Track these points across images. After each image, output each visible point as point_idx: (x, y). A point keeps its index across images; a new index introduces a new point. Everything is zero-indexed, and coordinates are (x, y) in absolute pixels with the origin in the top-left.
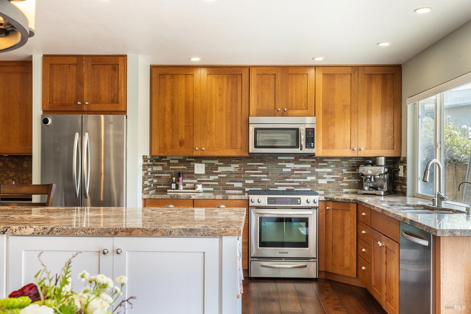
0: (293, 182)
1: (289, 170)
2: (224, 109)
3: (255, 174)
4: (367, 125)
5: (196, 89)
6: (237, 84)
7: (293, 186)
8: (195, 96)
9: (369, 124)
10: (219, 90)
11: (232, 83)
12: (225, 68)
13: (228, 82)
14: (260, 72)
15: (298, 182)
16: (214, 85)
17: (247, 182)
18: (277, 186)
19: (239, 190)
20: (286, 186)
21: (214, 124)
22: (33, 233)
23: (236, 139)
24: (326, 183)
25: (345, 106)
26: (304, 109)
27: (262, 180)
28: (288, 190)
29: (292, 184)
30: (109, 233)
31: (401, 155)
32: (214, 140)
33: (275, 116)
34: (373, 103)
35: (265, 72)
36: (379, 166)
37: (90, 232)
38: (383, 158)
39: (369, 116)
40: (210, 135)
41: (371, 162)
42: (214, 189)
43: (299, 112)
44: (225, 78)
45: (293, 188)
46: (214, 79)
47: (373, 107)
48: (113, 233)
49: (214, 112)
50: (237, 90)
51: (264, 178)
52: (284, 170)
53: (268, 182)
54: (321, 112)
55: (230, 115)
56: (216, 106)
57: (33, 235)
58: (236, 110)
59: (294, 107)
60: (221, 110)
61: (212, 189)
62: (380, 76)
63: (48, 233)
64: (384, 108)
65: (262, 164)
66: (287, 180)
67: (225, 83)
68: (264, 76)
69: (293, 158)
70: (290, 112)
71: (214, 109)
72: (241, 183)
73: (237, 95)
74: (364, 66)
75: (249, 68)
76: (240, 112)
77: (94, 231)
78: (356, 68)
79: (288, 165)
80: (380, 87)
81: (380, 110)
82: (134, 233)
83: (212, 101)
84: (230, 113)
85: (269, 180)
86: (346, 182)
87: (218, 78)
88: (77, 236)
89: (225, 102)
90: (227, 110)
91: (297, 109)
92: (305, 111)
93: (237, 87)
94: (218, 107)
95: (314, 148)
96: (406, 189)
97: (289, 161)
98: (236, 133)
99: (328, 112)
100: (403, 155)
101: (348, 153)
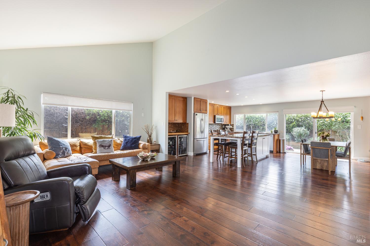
2: (211, 113)
4: (228, 118)
6: (213, 108)
12: (212, 104)
33: (218, 115)
35: (217, 106)
39: (228, 116)
44: (211, 106)
47: (228, 114)
59: (220, 114)
62: (229, 109)
76: (213, 114)
78: (227, 107)
80: (229, 111)
89: (211, 111)
95: (223, 122)
96: (234, 130)
99: (224, 115)
100: (232, 124)
101: (226, 123)
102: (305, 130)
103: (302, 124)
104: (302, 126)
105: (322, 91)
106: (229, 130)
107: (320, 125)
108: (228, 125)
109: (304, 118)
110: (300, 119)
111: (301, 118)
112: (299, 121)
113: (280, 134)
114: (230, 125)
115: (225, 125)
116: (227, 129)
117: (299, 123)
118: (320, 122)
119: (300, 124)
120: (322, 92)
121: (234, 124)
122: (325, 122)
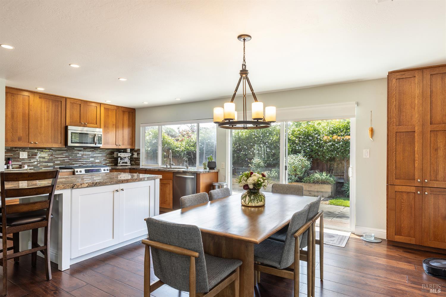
0: (83, 161)
1: (81, 155)
2: (50, 120)
3: (61, 157)
4: (122, 134)
5: (31, 106)
6: (58, 106)
7: (82, 164)
8: (31, 110)
9: (123, 134)
10: (47, 108)
11: (55, 105)
12: (51, 96)
13: (52, 104)
14: (73, 102)
15: (85, 161)
16: (43, 105)
17: (56, 162)
18: (74, 164)
19: (51, 167)
20: (79, 164)
21: (43, 128)
22: (88, 186)
23: (58, 138)
24: (99, 161)
25: (113, 125)
26: (95, 124)
27: (66, 161)
28: (80, 166)
29: (82, 163)
30: (120, 182)
31: (135, 147)
32: (43, 138)
33: (80, 126)
34: (125, 124)
35: (75, 102)
36: (127, 153)
37: (112, 182)
38: (129, 149)
39: (123, 129)
40: (41, 135)
41: (123, 151)
42: (34, 168)
43: (93, 125)
44: (51, 102)
45: (82, 165)
46: (43, 101)
47: (125, 126)
48: (121, 182)
49: (43, 121)
50: (58, 110)
51: (67, 160)
52: (78, 155)
53: (69, 162)
54: (103, 126)
55: (54, 124)
56: (44, 117)
57: (87, 187)
58: (58, 121)
59: (90, 123)
60: (48, 120)
61: (33, 168)
62: (128, 113)
63: (95, 185)
64: (129, 126)
65: (65, 152)
66: (79, 160)
67: (51, 105)
68: (74, 104)
69: (82, 149)
70: (88, 125)
71: (43, 119)
72: (52, 163)
73: (58, 112)
74: (122, 107)
75: (66, 98)
76: (60, 122)
77: (114, 182)
78: (118, 107)
79: (80, 153)
80: (127, 118)
81: (127, 128)
82: (129, 181)
83: (42, 114)
84: (54, 122)
85: (69, 161)
86: (108, 161)
87: (46, 101)
88: (107, 185)
89: (50, 115)
90: (51, 120)
91: (91, 124)
92: (96, 125)
93: (58, 108)
94: (46, 118)
95: (101, 144)
96: (140, 162)
97: (80, 151)
98: (58, 134)
99: (106, 127)
100: (136, 148)
101: (114, 147)
102: (304, 159)
103: (300, 148)
104: (300, 152)
105: (243, 37)
106: (126, 163)
107: (328, 149)
108: (125, 151)
109: (303, 137)
110: (297, 140)
111: (300, 138)
112: (296, 143)
113: (219, 170)
114: (129, 150)
115: (119, 151)
116: (121, 159)
117: (295, 147)
118: (328, 144)
119: (297, 149)
120: (244, 40)
121: (140, 149)
122: (336, 145)
